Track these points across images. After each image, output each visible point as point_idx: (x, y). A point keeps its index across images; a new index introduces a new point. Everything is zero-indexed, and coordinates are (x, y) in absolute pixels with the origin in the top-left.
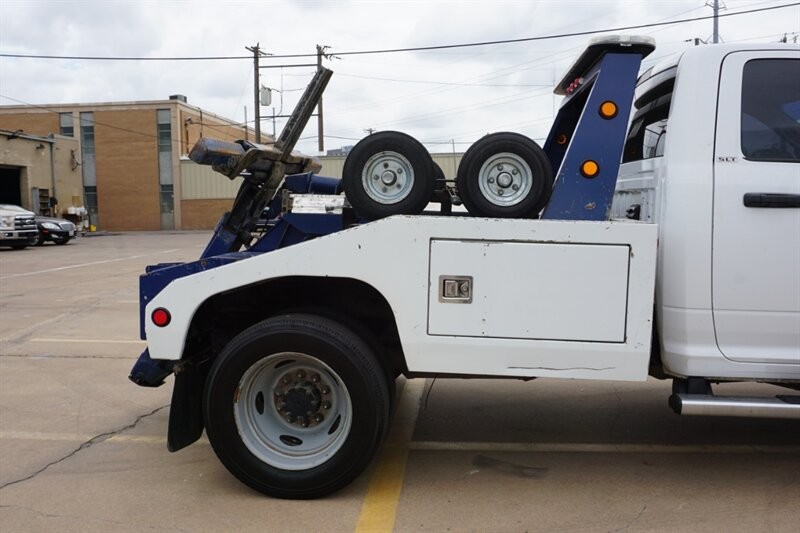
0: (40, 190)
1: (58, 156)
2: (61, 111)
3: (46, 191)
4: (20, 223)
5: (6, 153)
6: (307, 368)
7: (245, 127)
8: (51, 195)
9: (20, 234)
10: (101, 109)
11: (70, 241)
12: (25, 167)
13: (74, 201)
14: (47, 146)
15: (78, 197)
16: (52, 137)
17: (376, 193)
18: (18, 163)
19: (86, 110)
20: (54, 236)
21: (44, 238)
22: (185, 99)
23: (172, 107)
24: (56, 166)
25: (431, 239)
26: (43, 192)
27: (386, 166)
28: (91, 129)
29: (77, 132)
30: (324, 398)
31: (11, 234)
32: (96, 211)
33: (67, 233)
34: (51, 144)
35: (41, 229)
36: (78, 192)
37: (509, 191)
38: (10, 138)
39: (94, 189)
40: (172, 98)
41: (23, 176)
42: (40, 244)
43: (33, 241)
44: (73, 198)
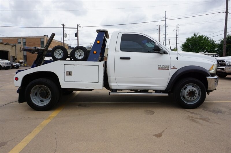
0: (13, 56)
1: (17, 48)
2: (18, 38)
3: (14, 56)
4: (7, 64)
5: (4, 48)
6: (45, 88)
7: (62, 42)
8: (15, 57)
9: (7, 66)
10: (28, 38)
11: (19, 68)
12: (9, 51)
13: (21, 59)
14: (14, 47)
15: (22, 58)
16: (16, 44)
17: (57, 56)
18: (7, 50)
19: (24, 38)
20: (15, 67)
21: (13, 67)
22: (47, 36)
23: (44, 38)
24: (16, 51)
25: (65, 65)
26: (13, 57)
27: (59, 52)
28: (25, 42)
29: (22, 43)
30: (48, 93)
31: (4, 66)
32: (26, 61)
33: (18, 66)
34: (15, 46)
35: (12, 65)
36: (22, 57)
37: (81, 56)
38: (5, 44)
39: (26, 56)
40: (44, 35)
41: (9, 53)
42: (12, 68)
43: (10, 68)
44: (21, 58)
